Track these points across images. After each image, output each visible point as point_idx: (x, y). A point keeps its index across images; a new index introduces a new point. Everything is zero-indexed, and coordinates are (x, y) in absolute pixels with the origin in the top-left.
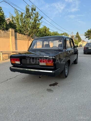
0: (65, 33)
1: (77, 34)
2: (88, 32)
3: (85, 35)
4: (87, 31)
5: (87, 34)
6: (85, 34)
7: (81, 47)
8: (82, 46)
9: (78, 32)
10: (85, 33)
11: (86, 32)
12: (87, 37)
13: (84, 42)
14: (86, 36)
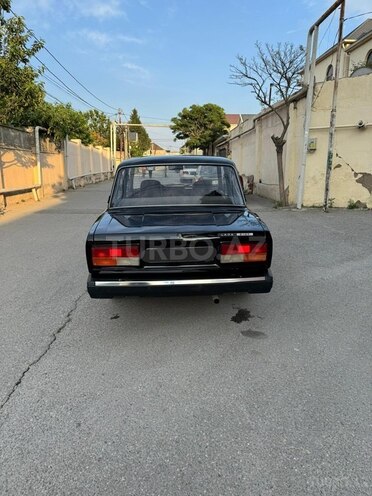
0: (97, 113)
1: (135, 118)
2: (184, 117)
3: (174, 129)
4: (179, 115)
5: (182, 126)
6: (173, 124)
9: (135, 112)
10: (174, 120)
11: (176, 116)
12: (178, 137)
14: (177, 133)
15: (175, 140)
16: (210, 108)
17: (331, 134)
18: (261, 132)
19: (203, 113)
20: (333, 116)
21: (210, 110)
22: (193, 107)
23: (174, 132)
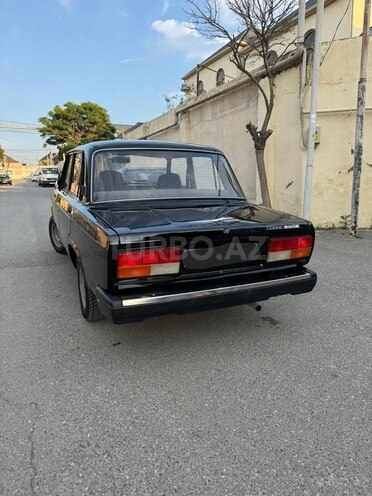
2: (57, 116)
3: (43, 132)
4: (50, 114)
5: (54, 127)
6: (42, 126)
7: (9, 186)
8: (10, 183)
10: (43, 120)
11: (46, 115)
12: (49, 142)
13: (11, 164)
14: (48, 137)
15: (45, 146)
16: (89, 108)
17: (362, 117)
18: (189, 128)
19: (82, 113)
20: (362, 89)
21: (91, 110)
22: (68, 105)
23: (44, 135)
